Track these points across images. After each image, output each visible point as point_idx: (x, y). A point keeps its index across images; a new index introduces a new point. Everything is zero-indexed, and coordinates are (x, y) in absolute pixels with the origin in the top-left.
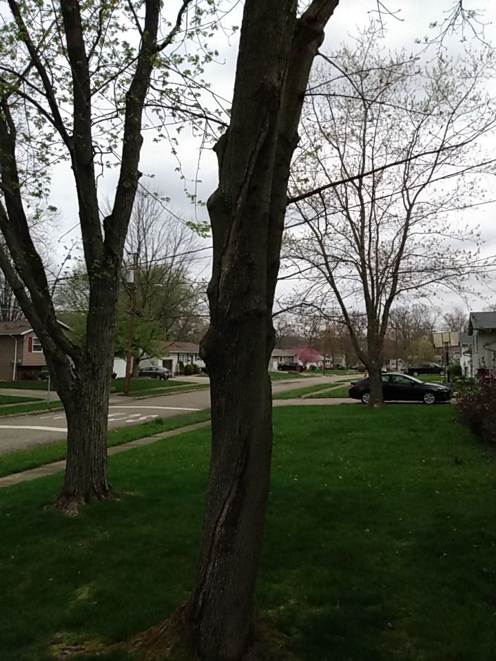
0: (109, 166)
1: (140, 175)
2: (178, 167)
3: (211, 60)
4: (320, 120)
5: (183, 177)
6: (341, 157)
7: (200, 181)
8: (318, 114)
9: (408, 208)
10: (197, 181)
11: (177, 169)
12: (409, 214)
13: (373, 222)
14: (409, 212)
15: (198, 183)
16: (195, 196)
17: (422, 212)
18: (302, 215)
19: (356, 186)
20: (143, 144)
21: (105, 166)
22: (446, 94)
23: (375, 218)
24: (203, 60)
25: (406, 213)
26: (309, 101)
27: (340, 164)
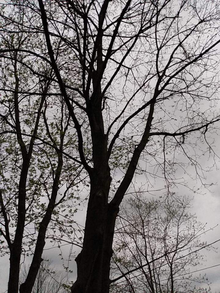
0: (28, 255)
1: (42, 260)
2: (61, 254)
3: (76, 212)
4: (124, 226)
5: (63, 258)
6: (135, 242)
7: (71, 260)
8: (123, 223)
9: (170, 265)
10: (69, 260)
11: (60, 255)
12: (171, 269)
13: (155, 274)
14: (171, 267)
15: (69, 261)
16: (68, 268)
17: (177, 267)
18: (121, 271)
19: (144, 256)
20: (45, 245)
21: (26, 256)
22: (174, 214)
23: (156, 272)
24: (74, 212)
25: (170, 268)
26: (118, 218)
27: (135, 245)
